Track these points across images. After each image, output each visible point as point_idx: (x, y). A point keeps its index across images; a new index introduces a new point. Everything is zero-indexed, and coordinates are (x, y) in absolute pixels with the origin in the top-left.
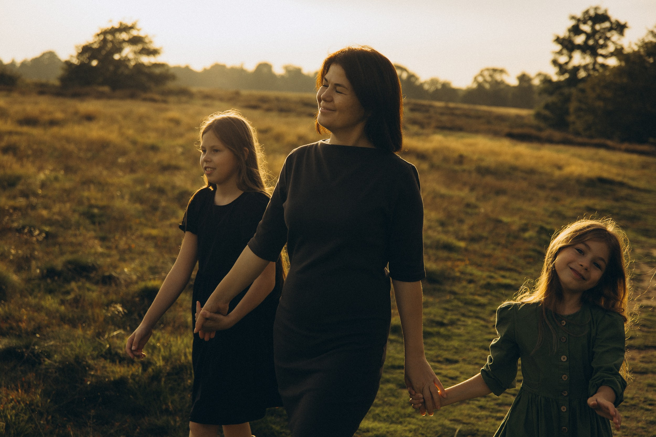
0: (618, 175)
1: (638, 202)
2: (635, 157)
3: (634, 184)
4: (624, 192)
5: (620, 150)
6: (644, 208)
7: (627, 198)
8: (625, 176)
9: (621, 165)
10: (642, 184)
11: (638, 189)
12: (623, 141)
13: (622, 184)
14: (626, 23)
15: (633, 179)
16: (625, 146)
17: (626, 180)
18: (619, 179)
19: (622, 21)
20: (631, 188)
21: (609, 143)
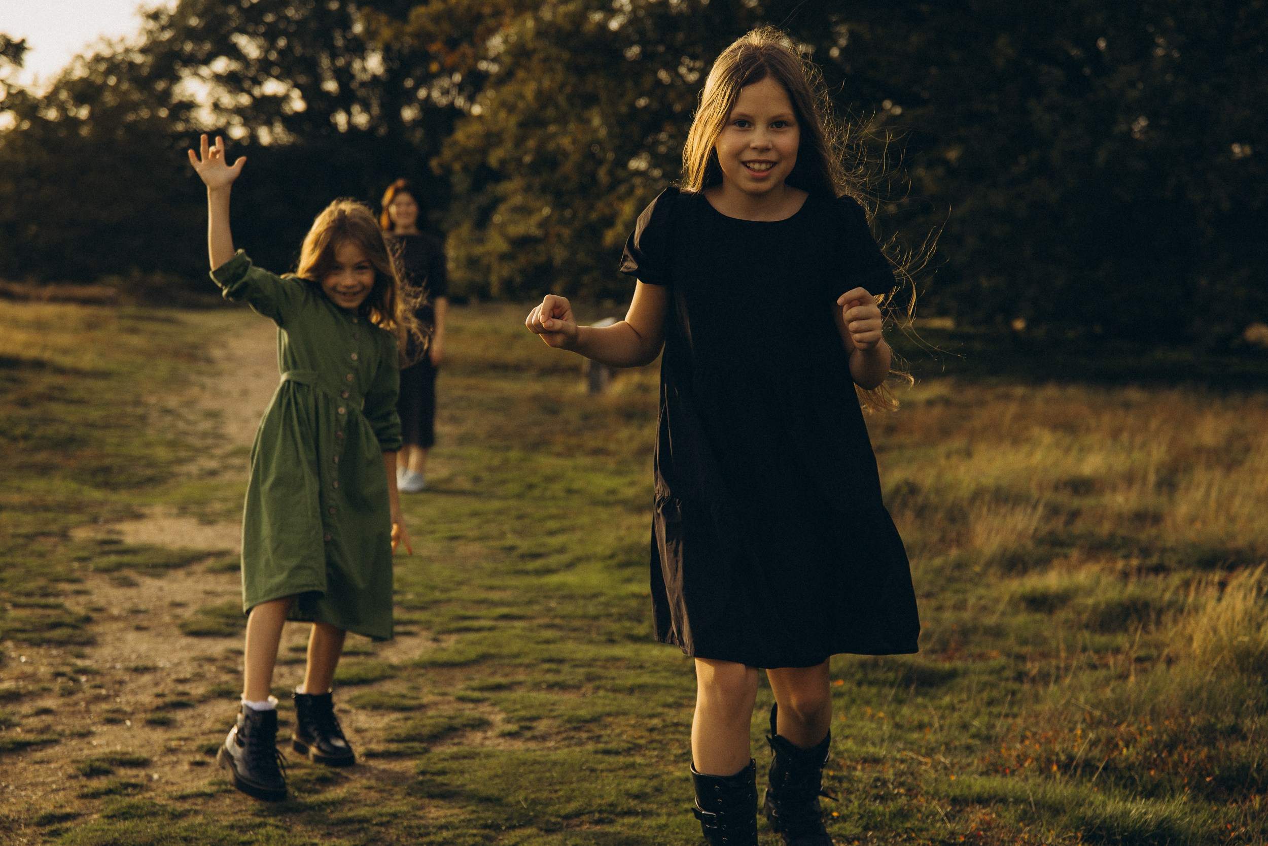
0: (28, 345)
1: (80, 402)
2: (73, 311)
3: (67, 361)
4: (43, 382)
5: (39, 299)
6: (95, 414)
7: (48, 397)
8: (45, 347)
9: (40, 326)
10: (88, 360)
11: (77, 372)
12: (44, 282)
13: (38, 365)
14: (23, 41)
15: (65, 352)
16: (50, 290)
17: (47, 355)
18: (33, 353)
19: (16, 38)
20: (60, 371)
21: (17, 288)
